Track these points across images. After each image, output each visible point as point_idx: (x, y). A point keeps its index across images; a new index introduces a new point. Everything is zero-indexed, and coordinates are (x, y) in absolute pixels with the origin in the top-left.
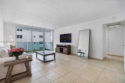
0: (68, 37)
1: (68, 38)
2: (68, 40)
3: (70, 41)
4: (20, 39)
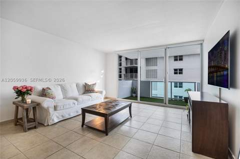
0: (223, 55)
1: (222, 64)
4: (178, 75)
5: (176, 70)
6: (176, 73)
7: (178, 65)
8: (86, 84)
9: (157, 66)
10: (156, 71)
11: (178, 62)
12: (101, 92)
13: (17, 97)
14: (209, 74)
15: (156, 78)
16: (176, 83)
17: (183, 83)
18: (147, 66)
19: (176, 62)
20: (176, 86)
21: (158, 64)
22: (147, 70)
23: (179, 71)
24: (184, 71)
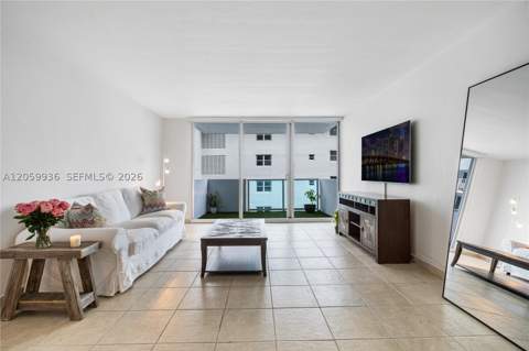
0: (396, 145)
1: (396, 155)
2: (395, 166)
3: (406, 175)
4: (264, 166)
5: (259, 157)
6: (259, 164)
7: (264, 148)
8: (144, 191)
9: (224, 147)
10: (222, 158)
11: (264, 142)
12: (180, 207)
13: (31, 234)
14: (363, 166)
15: (223, 172)
16: (259, 183)
17: (273, 183)
18: (203, 147)
19: (260, 141)
20: (259, 189)
21: (227, 144)
22: (203, 158)
23: (264, 160)
24: (273, 160)
